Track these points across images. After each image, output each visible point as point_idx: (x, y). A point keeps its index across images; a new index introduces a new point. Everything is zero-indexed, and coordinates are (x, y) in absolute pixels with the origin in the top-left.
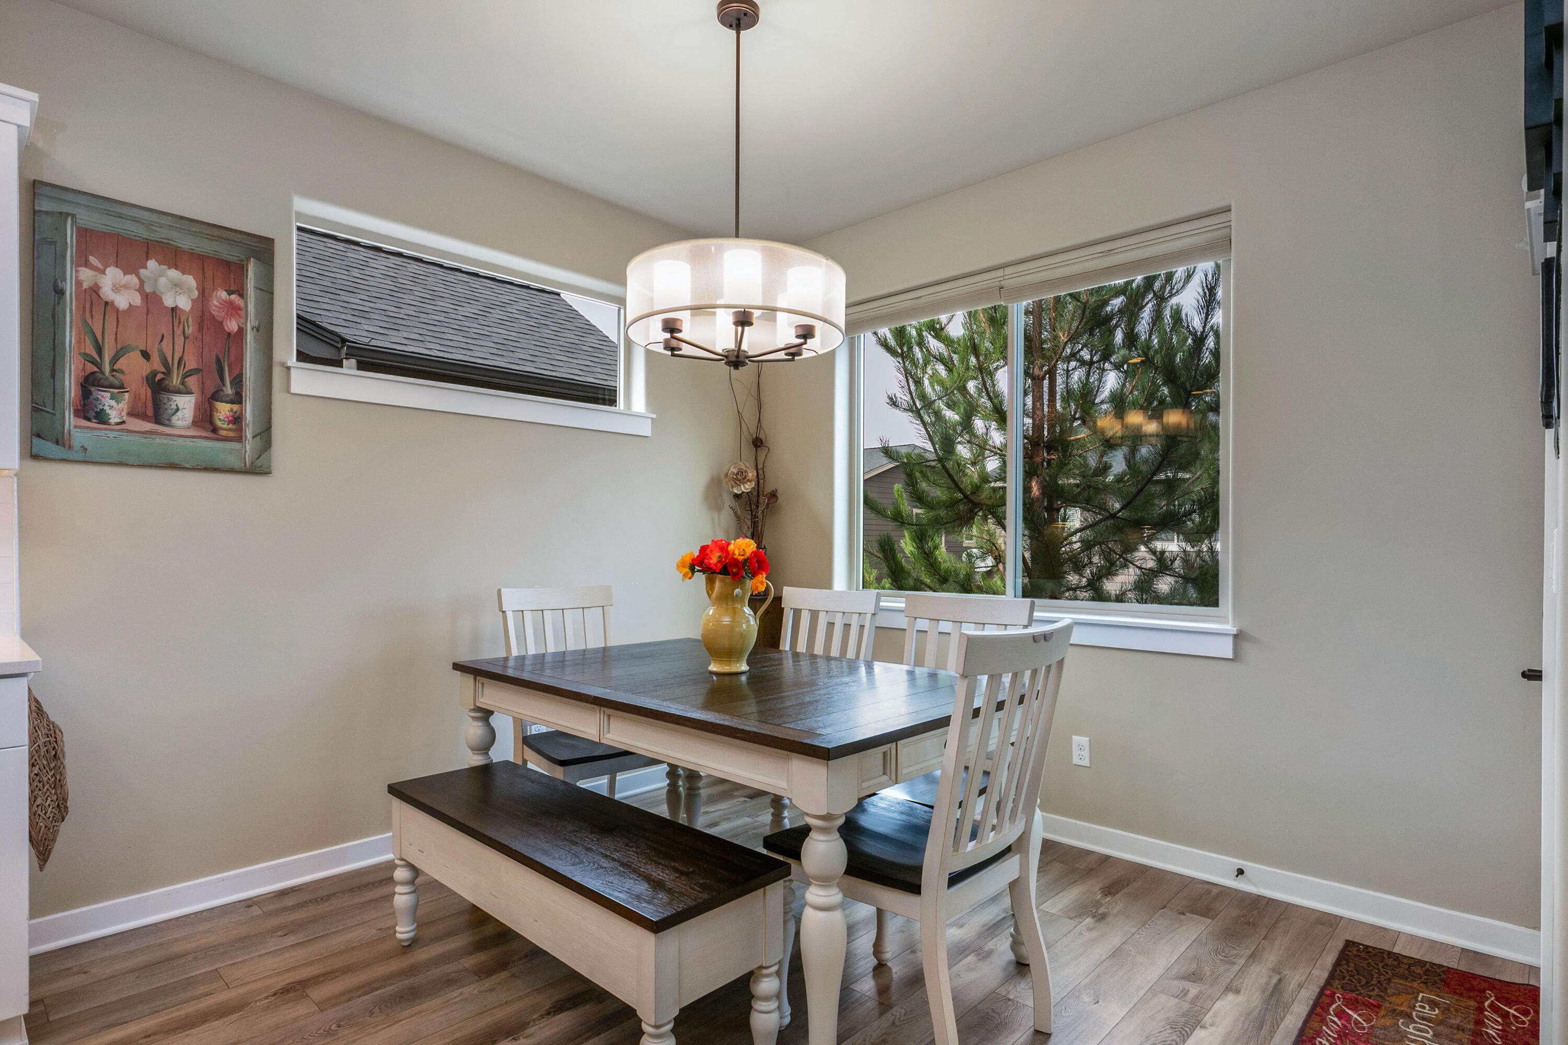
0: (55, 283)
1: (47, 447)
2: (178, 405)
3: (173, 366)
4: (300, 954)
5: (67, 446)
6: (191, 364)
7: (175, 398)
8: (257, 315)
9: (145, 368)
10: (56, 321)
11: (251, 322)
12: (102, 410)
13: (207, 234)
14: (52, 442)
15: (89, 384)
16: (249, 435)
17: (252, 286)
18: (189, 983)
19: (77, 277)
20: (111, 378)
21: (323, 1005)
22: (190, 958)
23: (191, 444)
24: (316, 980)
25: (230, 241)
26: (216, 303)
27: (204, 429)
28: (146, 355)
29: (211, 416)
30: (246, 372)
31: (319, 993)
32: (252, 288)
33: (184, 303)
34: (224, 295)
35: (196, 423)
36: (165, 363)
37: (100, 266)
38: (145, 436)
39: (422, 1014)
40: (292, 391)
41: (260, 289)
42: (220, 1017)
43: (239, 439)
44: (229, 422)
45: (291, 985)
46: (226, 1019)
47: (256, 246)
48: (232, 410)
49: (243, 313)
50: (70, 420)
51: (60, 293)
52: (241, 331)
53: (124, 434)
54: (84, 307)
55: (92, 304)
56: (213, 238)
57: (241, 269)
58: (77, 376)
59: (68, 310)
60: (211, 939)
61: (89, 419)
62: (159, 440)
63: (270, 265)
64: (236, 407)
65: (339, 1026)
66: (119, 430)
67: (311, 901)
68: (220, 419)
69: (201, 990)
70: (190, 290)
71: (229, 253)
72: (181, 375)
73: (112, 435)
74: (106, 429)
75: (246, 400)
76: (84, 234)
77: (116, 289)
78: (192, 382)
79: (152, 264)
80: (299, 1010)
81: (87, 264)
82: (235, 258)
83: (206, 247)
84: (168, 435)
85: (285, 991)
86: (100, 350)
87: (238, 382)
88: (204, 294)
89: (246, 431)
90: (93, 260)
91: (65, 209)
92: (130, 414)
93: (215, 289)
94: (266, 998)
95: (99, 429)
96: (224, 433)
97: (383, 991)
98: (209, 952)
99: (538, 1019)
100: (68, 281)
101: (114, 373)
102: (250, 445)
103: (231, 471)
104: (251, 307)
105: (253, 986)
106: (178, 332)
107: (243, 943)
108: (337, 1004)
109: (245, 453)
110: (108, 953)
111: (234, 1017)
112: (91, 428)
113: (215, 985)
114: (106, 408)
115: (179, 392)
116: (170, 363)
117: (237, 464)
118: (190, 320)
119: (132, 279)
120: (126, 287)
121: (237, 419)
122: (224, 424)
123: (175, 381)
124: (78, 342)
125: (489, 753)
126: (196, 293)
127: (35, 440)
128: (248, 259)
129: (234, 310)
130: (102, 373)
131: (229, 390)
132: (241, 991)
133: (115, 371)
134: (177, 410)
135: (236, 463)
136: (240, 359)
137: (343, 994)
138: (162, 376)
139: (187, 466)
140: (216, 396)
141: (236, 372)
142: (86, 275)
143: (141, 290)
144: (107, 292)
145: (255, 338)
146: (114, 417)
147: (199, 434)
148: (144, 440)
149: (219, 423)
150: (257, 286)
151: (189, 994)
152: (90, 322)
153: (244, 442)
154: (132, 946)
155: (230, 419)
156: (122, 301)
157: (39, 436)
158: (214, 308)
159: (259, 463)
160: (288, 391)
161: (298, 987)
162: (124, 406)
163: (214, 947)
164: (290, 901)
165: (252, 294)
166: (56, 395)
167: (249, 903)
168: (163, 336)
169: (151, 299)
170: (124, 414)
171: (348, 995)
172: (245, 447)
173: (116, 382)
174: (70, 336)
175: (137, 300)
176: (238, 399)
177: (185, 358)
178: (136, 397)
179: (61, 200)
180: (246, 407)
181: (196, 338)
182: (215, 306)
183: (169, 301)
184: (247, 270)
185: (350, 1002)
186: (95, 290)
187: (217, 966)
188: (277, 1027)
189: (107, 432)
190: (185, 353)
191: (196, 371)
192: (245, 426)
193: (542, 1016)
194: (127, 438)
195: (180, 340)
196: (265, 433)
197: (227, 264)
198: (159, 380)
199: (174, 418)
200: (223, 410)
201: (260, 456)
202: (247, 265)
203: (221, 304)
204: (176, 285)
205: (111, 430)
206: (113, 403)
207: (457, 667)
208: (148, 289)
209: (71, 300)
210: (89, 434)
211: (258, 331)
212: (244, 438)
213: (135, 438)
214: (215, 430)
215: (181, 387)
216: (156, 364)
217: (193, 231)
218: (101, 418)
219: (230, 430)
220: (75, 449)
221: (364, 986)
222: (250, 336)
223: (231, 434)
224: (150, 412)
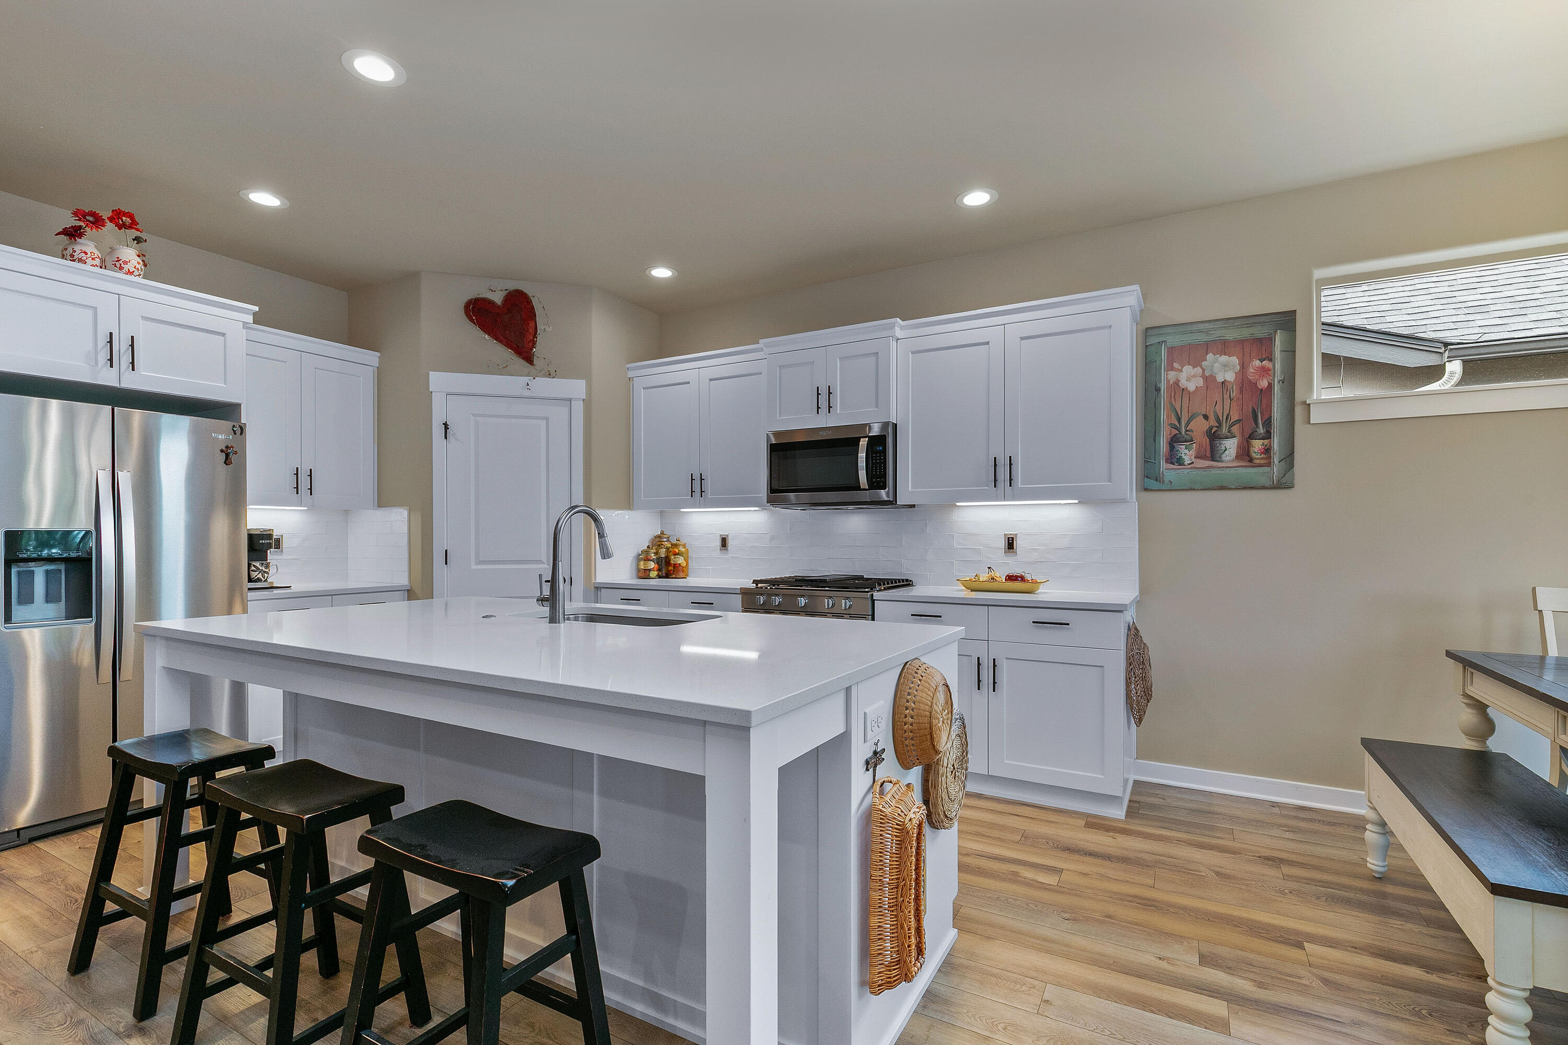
0: (1156, 386)
1: (1152, 483)
2: (1226, 447)
3: (1222, 421)
4: (1291, 846)
5: (1162, 482)
6: (1235, 417)
7: (1224, 442)
8: (1282, 373)
9: (1205, 425)
10: (1156, 407)
11: (1278, 376)
12: (1181, 457)
13: (1245, 324)
14: (1154, 480)
15: (1174, 441)
16: (1276, 461)
17: (1279, 349)
18: (1212, 828)
19: (1167, 378)
20: (1186, 436)
21: (1286, 877)
22: (1221, 817)
23: (1235, 472)
24: (1291, 863)
25: (1263, 324)
26: (1251, 370)
27: (1243, 460)
28: (1206, 417)
29: (1248, 450)
30: (1274, 415)
31: (1286, 870)
32: (1279, 352)
33: (1230, 376)
34: (1257, 363)
35: (1238, 457)
36: (1218, 420)
37: (1180, 368)
38: (1205, 470)
39: (1358, 918)
40: (1311, 423)
41: (1285, 351)
42: (1221, 852)
43: (1269, 464)
44: (1262, 453)
45: (1273, 858)
46: (1222, 854)
47: (1281, 320)
48: (1263, 444)
49: (1271, 372)
50: (1163, 465)
51: (1158, 390)
52: (1270, 386)
53: (1193, 470)
54: (1171, 396)
55: (1175, 393)
56: (1250, 325)
57: (1270, 340)
58: (1167, 439)
59: (1162, 400)
60: (1238, 813)
61: (1173, 463)
62: (1214, 471)
63: (1293, 331)
64: (1266, 442)
65: (1291, 893)
66: (1190, 468)
67: (1319, 821)
68: (1255, 452)
69: (1218, 835)
70: (1234, 366)
71: (1259, 332)
72: (1228, 426)
73: (1186, 471)
74: (1182, 469)
75: (1274, 436)
76: (1171, 350)
77: (1188, 379)
78: (1235, 429)
79: (1210, 356)
80: (1272, 872)
81: (1172, 369)
82: (1266, 334)
83: (1245, 333)
84: (1219, 467)
85: (1267, 858)
86: (1179, 420)
87: (1268, 423)
88: (1243, 366)
89: (1273, 458)
90: (1176, 365)
91: (1161, 339)
92: (1196, 457)
93: (1251, 360)
94: (1253, 856)
95: (1179, 469)
96: (1257, 461)
97: (1337, 891)
98: (1232, 818)
99: (1463, 975)
100: (1163, 382)
101: (1187, 432)
102: (1277, 467)
103: (1264, 488)
104: (1278, 366)
105: (1246, 846)
106: (1226, 397)
107: (1259, 823)
108: (1297, 882)
109: (1273, 474)
110: (1179, 796)
111: (1227, 855)
112: (1174, 469)
113: (1227, 836)
114: (1183, 455)
115: (1227, 438)
116: (1221, 419)
117: (1268, 483)
118: (1234, 387)
119: (1198, 370)
120: (1194, 376)
121: (1267, 451)
122: (1258, 455)
123: (1225, 430)
124: (1168, 417)
125: (1487, 742)
126: (1239, 367)
127: (1146, 479)
128: (1275, 332)
129: (1265, 371)
130: (1180, 433)
131: (1261, 430)
132: (1240, 845)
133: (1188, 431)
134: (1226, 450)
135: (1265, 481)
136: (1270, 407)
137: (1305, 879)
138: (1216, 429)
139: (1233, 487)
140: (1252, 436)
141: (1267, 417)
142: (1172, 375)
143: (1203, 376)
144: (1184, 383)
145: (1281, 388)
146: (1187, 461)
147: (1239, 464)
148: (1205, 473)
149: (1254, 455)
150: (1282, 349)
151: (1210, 833)
152: (1173, 403)
153: (1272, 466)
154: (1193, 798)
155: (1262, 450)
156: (1191, 387)
157: (1148, 477)
158: (1250, 374)
159: (1283, 480)
160: (1309, 422)
161: (1277, 861)
162: (1193, 453)
163: (1238, 818)
164: (1302, 815)
165: (1279, 356)
166: (1156, 452)
167: (1274, 804)
168: (1216, 402)
169: (1209, 380)
170: (1193, 457)
171: (1309, 881)
172: (1273, 470)
173: (1189, 438)
174: (1163, 415)
175: (1200, 382)
176: (1268, 435)
177: (1231, 414)
178: (1200, 445)
179: (1161, 334)
180: (1274, 440)
181: (1239, 399)
182: (1251, 373)
183: (1220, 379)
184: (1275, 340)
185: (1307, 885)
186: (1177, 383)
187: (1234, 828)
188: (1251, 873)
189: (1183, 470)
190: (1231, 411)
191: (1239, 421)
192: (1273, 455)
193: (1470, 976)
194: (1194, 472)
195: (1227, 402)
196: (1289, 458)
197: (1260, 340)
198: (1214, 432)
199: (1224, 456)
200: (1257, 445)
201: (1285, 475)
202: (1275, 336)
203: (1255, 370)
204: (1225, 366)
205: (1185, 469)
206: (1186, 451)
207: (1449, 654)
208: (1207, 374)
209: (1164, 393)
210: (1173, 473)
211: (1283, 383)
212: (1272, 463)
213: (1200, 472)
214: (1251, 460)
215: (1229, 434)
216: (1213, 422)
217: (1236, 326)
218: (1180, 462)
219: (1262, 459)
220: (1166, 483)
221: (1323, 882)
222: (1277, 388)
223: (1263, 462)
224: (1208, 454)
